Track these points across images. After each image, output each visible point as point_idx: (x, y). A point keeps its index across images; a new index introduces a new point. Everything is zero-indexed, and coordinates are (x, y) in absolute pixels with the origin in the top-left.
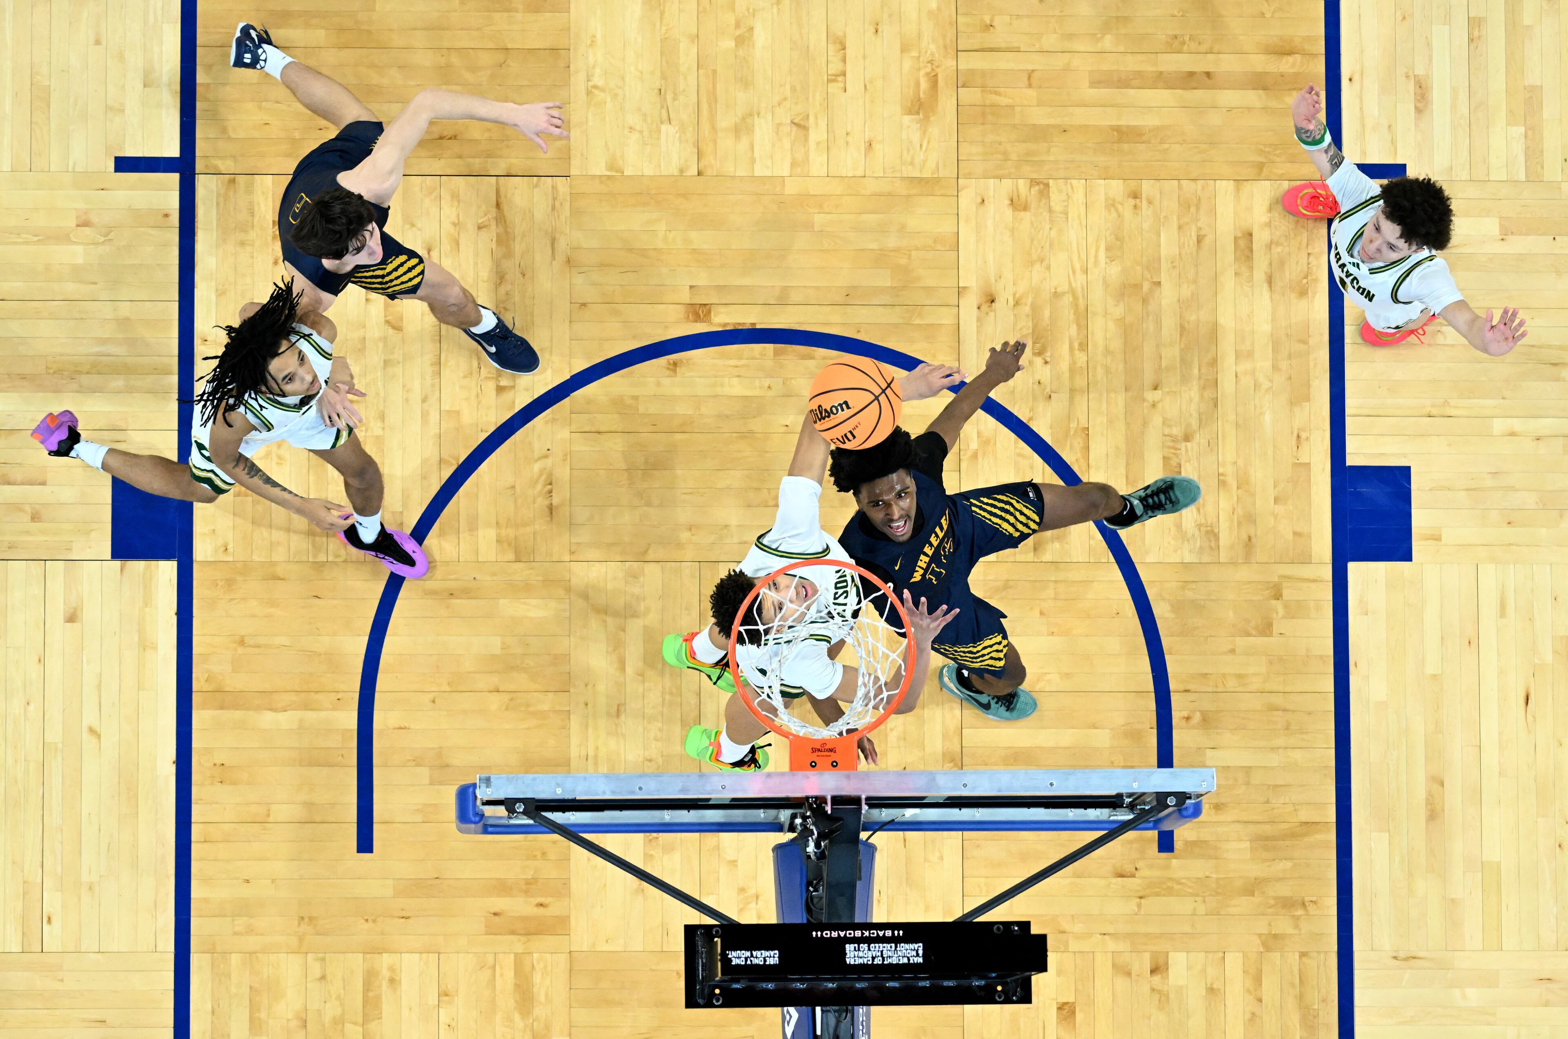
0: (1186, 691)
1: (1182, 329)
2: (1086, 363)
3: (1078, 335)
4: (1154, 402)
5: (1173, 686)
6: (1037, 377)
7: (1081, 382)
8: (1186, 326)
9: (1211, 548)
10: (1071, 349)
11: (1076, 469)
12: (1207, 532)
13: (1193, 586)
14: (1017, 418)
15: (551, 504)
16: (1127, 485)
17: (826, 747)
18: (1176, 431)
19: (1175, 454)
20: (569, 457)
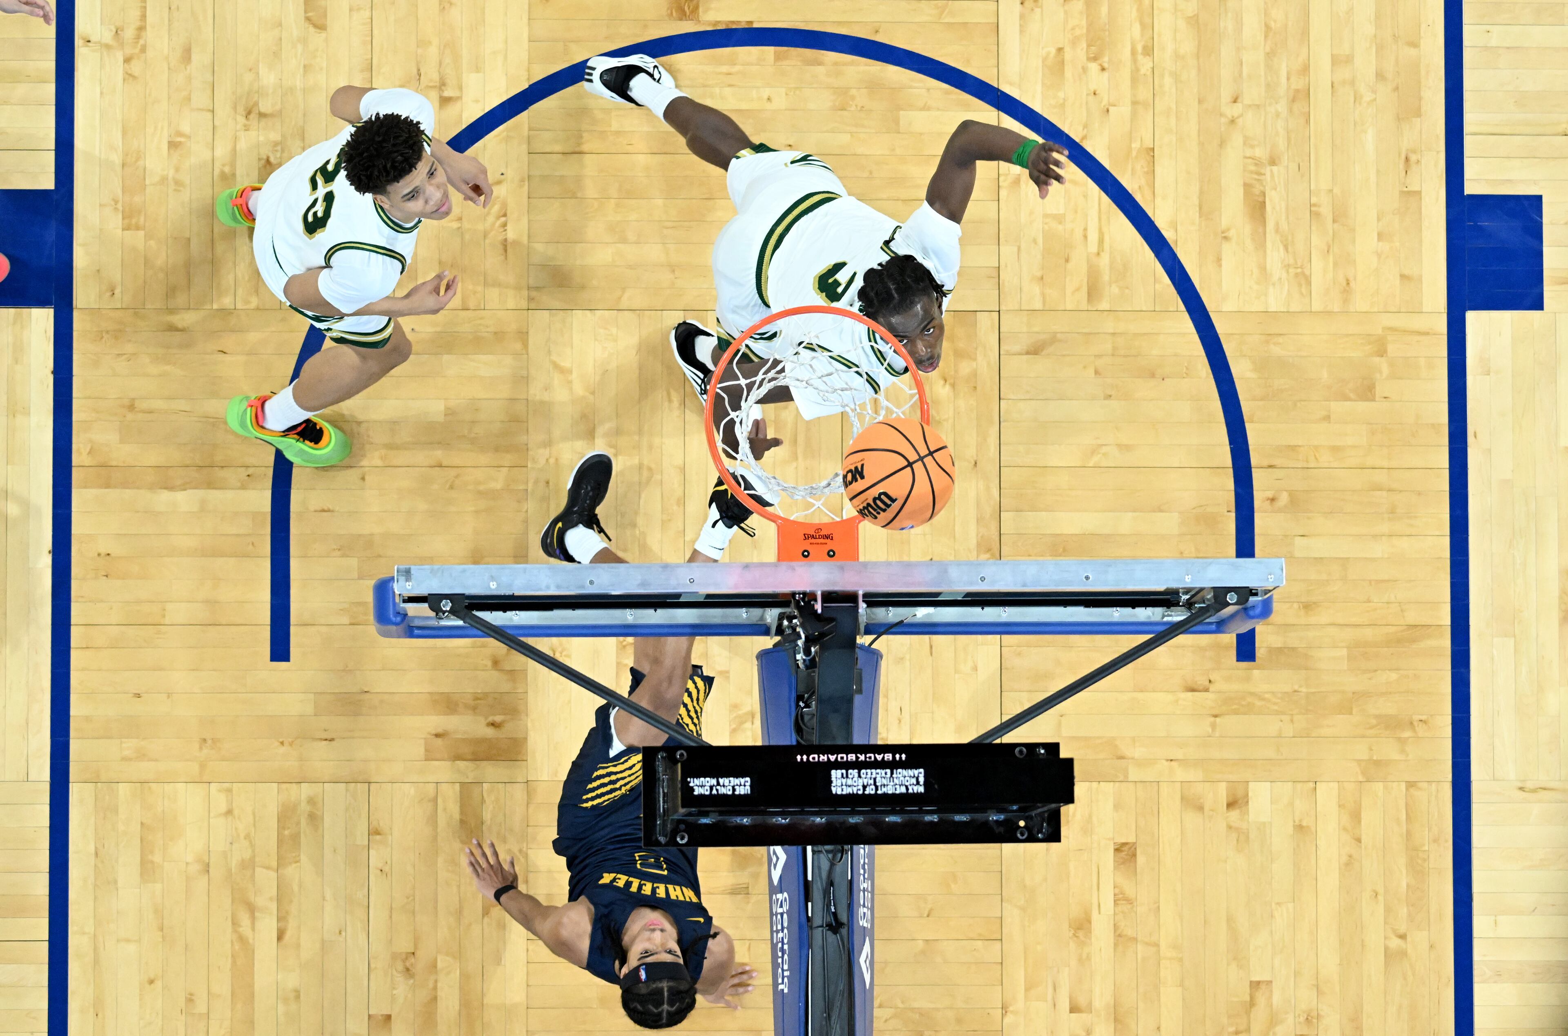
0: (1270, 467)
1: (1267, 27)
2: (1150, 70)
3: (1142, 36)
4: (1233, 117)
5: (1254, 461)
6: (1092, 87)
7: (1144, 94)
8: (1272, 24)
9: (1302, 294)
10: (1134, 52)
11: (1138, 198)
12: (1297, 275)
13: (1280, 340)
14: (1067, 136)
15: (506, 240)
16: (1200, 217)
17: (822, 533)
18: (1259, 152)
19: (1258, 180)
20: (526, 183)
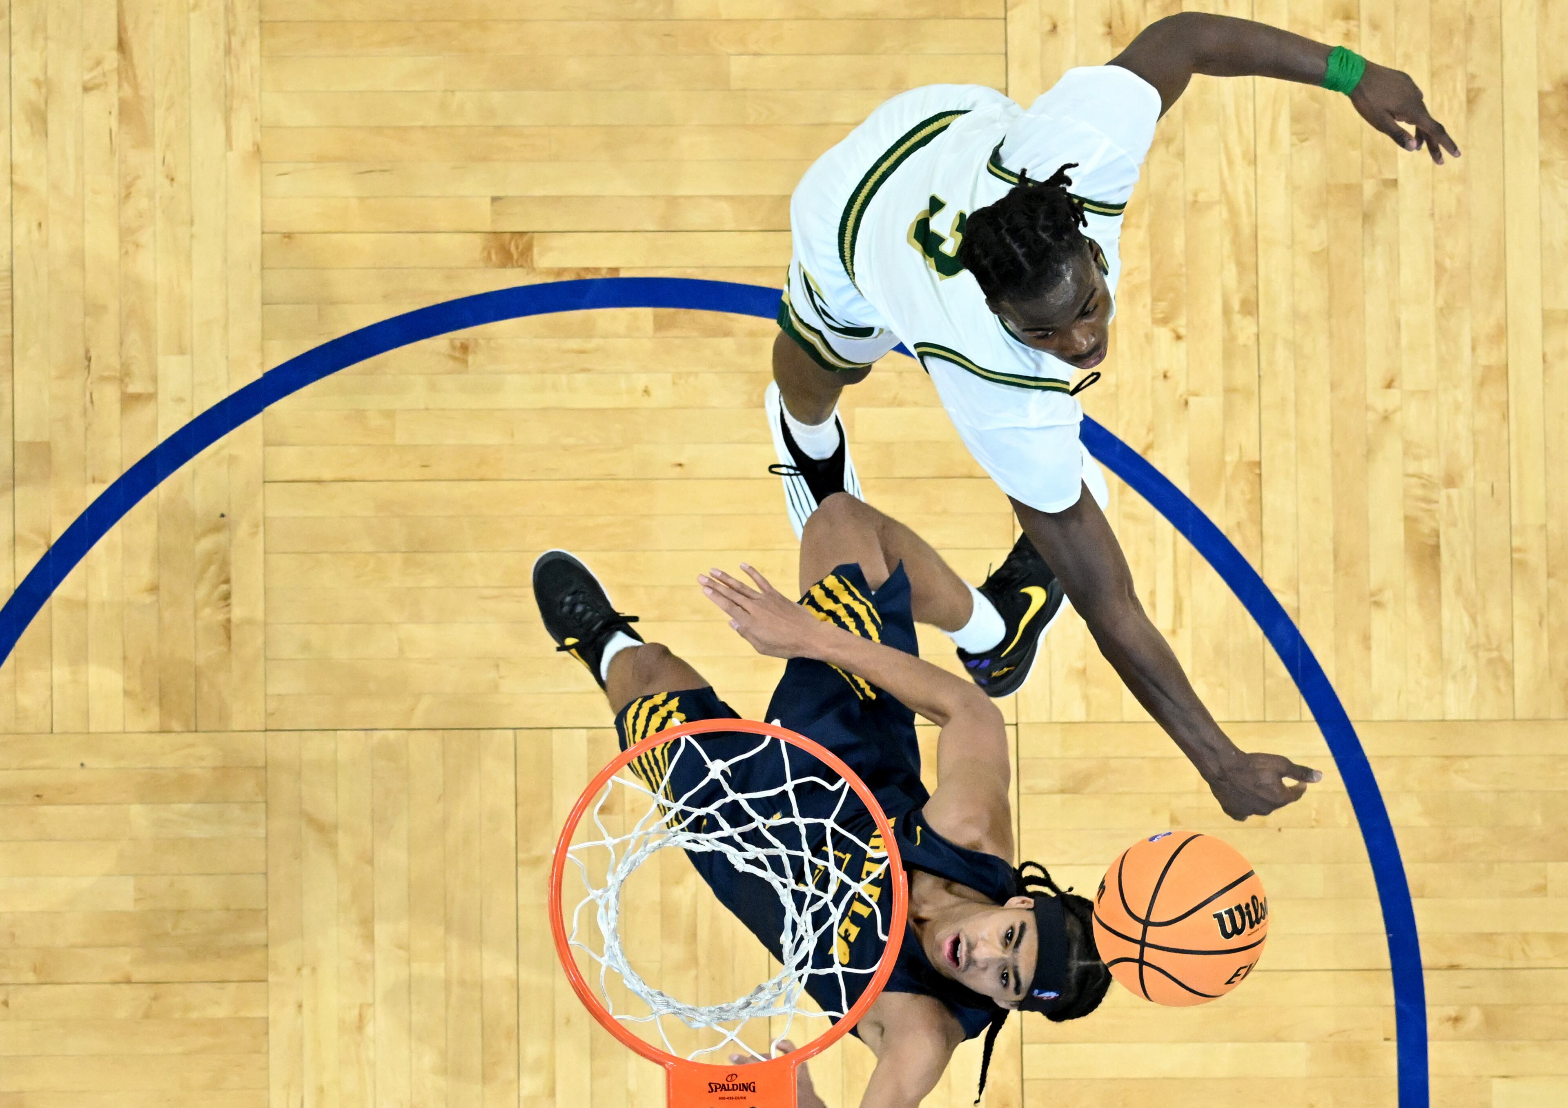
0: (1453, 967)
1: (1439, 267)
2: (1253, 338)
3: (1240, 282)
4: (1386, 411)
5: (1426, 958)
6: (1162, 365)
7: (1243, 376)
8: (1448, 263)
9: (1498, 690)
10: (1227, 311)
11: (1236, 542)
12: (1490, 661)
13: (1466, 764)
14: (1122, 444)
15: (229, 621)
16: (1335, 571)
17: (737, 1082)
18: (1428, 467)
19: (1428, 511)
20: (261, 528)
